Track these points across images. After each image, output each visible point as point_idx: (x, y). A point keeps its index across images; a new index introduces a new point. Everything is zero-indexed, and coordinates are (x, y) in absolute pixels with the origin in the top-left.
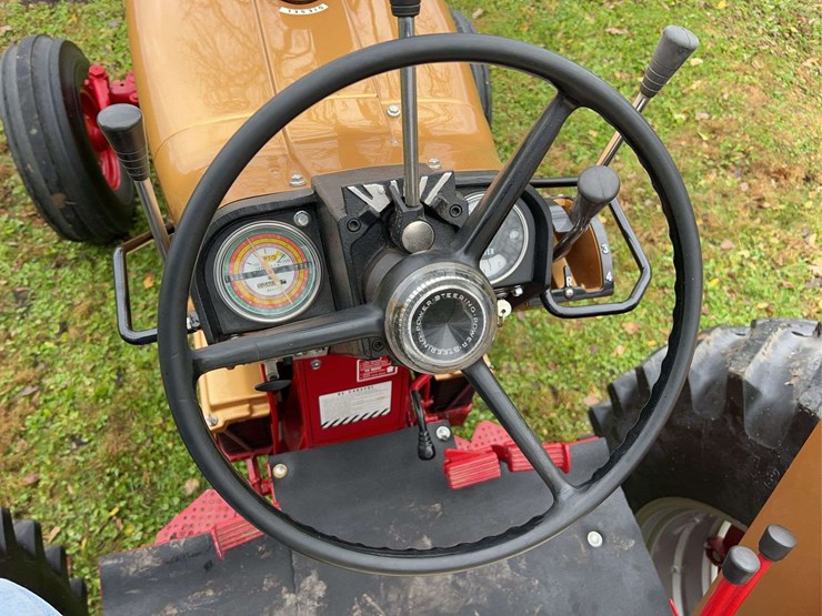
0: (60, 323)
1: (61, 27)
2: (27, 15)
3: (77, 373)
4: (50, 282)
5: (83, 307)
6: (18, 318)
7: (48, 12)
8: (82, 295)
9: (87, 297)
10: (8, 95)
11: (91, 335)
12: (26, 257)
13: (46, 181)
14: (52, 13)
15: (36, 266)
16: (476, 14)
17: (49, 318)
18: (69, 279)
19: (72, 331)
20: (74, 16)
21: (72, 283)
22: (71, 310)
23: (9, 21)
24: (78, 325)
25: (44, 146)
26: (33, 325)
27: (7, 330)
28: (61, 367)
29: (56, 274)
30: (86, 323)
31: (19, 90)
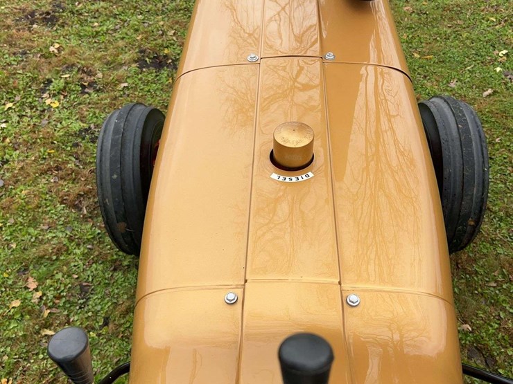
0: (104, 318)
1: (160, 87)
2: (140, 76)
3: (106, 363)
4: (107, 281)
5: (123, 308)
6: (78, 308)
7: (154, 75)
8: (125, 297)
9: (128, 299)
10: (104, 148)
11: (123, 332)
12: (95, 259)
13: (116, 212)
14: (157, 76)
15: (100, 267)
16: (486, 93)
17: (99, 311)
18: (119, 282)
19: (111, 325)
20: (170, 79)
21: (121, 285)
22: (114, 308)
23: (128, 80)
24: (116, 322)
25: (120, 187)
26: (86, 315)
27: (68, 315)
28: (96, 356)
29: (112, 276)
30: (122, 321)
31: (112, 145)
